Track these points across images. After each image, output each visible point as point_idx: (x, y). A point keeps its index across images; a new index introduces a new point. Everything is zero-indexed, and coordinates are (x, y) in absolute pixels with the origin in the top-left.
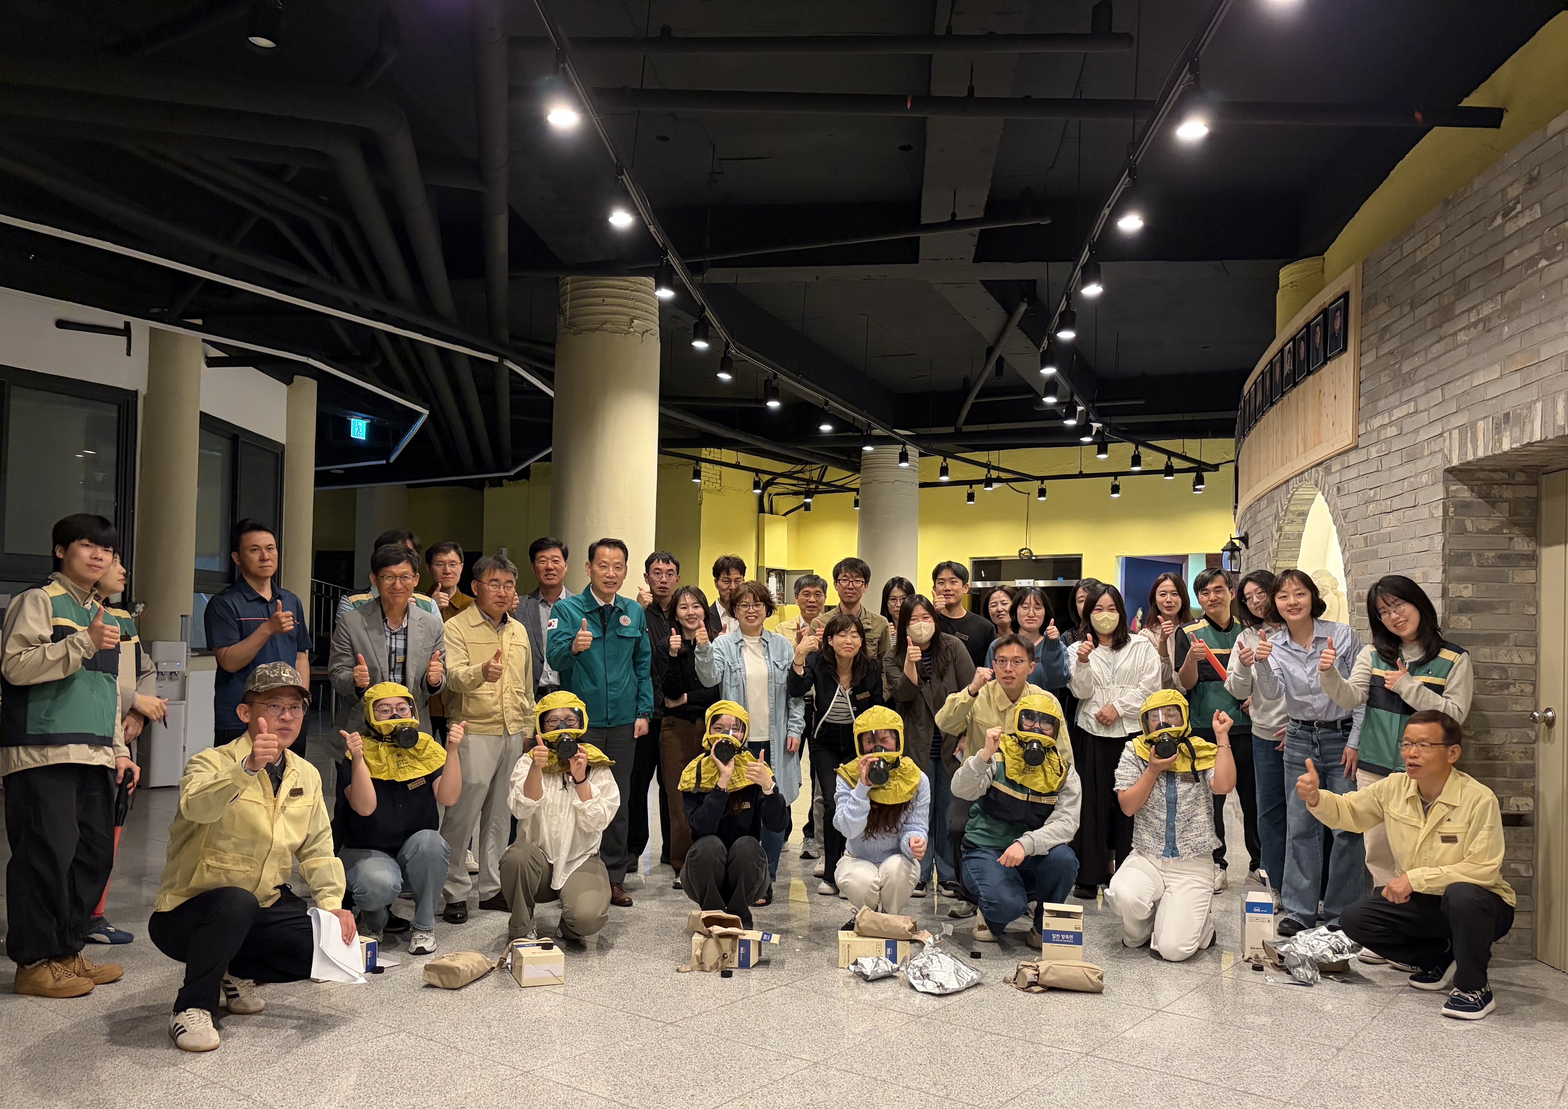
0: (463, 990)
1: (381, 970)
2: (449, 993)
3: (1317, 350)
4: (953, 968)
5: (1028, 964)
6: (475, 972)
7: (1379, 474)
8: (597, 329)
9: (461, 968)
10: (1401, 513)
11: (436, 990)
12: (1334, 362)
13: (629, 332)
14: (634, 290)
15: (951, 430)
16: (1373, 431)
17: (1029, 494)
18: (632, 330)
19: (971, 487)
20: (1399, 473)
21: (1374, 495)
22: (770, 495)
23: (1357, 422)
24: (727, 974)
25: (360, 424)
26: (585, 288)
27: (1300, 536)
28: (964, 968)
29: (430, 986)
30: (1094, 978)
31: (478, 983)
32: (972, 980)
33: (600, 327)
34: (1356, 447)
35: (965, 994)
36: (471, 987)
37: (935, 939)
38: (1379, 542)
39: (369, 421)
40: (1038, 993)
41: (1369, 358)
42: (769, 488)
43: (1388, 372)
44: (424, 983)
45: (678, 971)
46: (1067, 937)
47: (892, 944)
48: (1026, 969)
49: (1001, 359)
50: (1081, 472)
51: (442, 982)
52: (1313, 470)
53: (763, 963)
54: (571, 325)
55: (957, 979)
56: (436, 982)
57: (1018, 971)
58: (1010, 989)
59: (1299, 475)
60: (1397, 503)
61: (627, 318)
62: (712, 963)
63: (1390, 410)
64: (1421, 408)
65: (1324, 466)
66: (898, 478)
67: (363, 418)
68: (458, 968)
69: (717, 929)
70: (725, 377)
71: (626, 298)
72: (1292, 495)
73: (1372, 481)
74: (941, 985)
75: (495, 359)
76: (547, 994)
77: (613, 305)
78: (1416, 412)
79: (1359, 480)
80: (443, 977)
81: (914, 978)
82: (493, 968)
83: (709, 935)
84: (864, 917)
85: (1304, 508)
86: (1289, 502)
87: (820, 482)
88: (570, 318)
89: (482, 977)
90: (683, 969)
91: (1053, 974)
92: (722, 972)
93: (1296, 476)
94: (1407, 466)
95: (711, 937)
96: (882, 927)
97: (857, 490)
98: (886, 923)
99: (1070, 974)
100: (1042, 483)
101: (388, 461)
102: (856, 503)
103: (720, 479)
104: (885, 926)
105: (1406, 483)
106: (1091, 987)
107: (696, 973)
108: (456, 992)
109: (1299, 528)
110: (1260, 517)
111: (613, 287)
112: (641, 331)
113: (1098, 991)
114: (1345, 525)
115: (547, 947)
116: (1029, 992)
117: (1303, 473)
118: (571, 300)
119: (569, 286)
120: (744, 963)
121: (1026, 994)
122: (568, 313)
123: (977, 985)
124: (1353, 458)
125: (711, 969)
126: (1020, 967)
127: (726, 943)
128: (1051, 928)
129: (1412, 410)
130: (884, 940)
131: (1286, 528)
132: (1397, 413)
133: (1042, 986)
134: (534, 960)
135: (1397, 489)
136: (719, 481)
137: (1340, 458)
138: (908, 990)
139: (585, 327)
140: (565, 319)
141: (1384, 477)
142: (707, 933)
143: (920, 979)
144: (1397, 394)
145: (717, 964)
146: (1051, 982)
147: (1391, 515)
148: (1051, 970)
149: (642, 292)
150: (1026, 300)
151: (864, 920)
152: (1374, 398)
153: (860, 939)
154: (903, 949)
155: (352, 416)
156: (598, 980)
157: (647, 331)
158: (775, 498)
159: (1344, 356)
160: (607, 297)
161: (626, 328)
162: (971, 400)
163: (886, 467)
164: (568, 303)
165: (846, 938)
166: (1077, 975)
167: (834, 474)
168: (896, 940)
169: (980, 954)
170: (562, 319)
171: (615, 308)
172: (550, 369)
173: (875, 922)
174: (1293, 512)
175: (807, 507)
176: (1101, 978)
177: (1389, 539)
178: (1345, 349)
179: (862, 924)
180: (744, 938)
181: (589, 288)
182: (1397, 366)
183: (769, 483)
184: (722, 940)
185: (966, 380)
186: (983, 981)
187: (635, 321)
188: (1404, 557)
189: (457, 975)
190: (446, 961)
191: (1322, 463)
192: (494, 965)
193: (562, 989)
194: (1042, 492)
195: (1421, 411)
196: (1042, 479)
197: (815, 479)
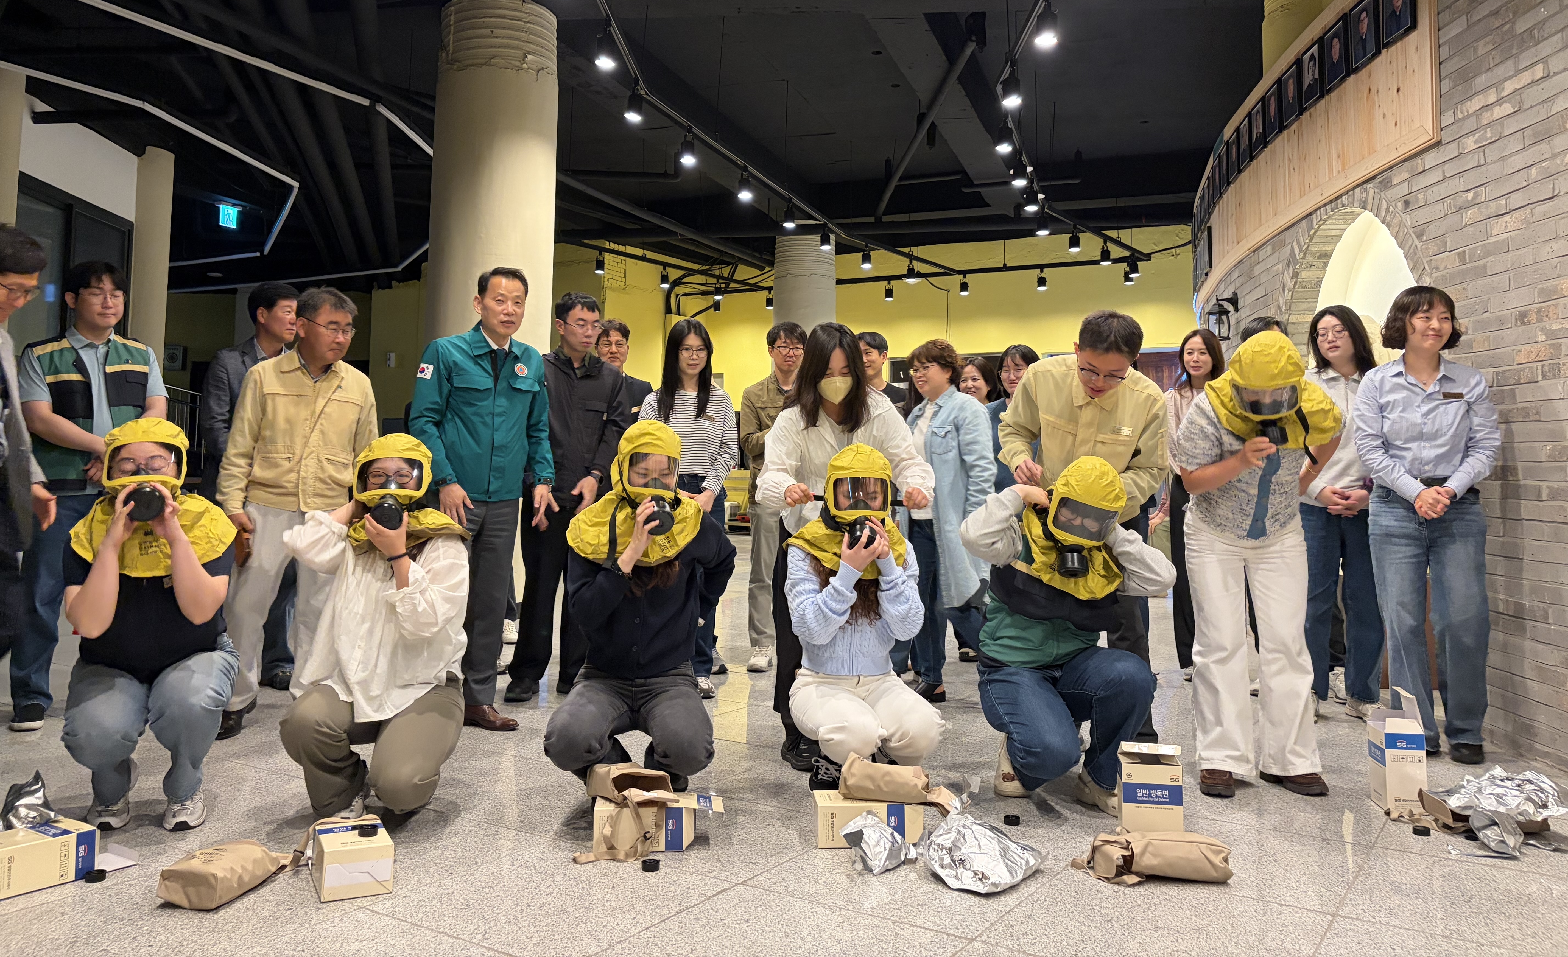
0: (222, 912)
1: (100, 875)
2: (196, 917)
3: (1364, 42)
4: (998, 848)
5: (1112, 838)
6: (246, 878)
7: (1483, 168)
8: (485, 64)
9: (220, 874)
10: (1528, 210)
11: (177, 913)
12: (1393, 49)
13: (522, 69)
14: (528, 22)
15: (872, 219)
16: (1469, 116)
17: (948, 291)
18: (525, 66)
19: (889, 283)
20: (1518, 162)
21: (1474, 198)
22: (677, 295)
23: (1439, 111)
24: (651, 866)
25: (230, 211)
26: (470, 19)
27: (1319, 284)
28: (1012, 846)
29: (168, 905)
30: (1217, 860)
31: (252, 896)
32: (1029, 867)
33: (488, 62)
34: (1438, 144)
35: (1025, 891)
36: (238, 904)
37: (962, 802)
38: (1488, 254)
39: (240, 209)
40: (1133, 885)
41: (1454, 29)
42: (677, 288)
43: (1490, 38)
44: (160, 901)
45: (575, 860)
46: (1159, 793)
47: (896, 812)
48: (1108, 847)
49: (933, 125)
50: (1005, 265)
51: (190, 901)
52: (1358, 190)
53: (701, 840)
54: (453, 61)
55: (1007, 866)
56: (178, 898)
57: (1095, 849)
58: (1089, 880)
59: (1331, 202)
60: (1517, 200)
61: (519, 53)
62: (628, 847)
63: (1497, 85)
64: (1553, 70)
65: (1377, 180)
66: (813, 271)
67: (234, 205)
68: (214, 876)
69: (636, 794)
70: (633, 117)
71: (518, 30)
72: (1316, 231)
73: (1472, 179)
74: (984, 877)
75: (366, 102)
76: (360, 915)
77: (503, 38)
78: (1546, 77)
79: (1445, 184)
80: (191, 890)
81: (942, 866)
82: (284, 867)
83: (623, 804)
84: (853, 770)
85: (1327, 248)
86: (1311, 240)
87: (731, 279)
88: (453, 53)
89: (262, 884)
90: (583, 858)
91: (1155, 855)
92: (644, 862)
93: (1325, 205)
94: (1536, 148)
95: (626, 806)
96: (882, 784)
97: (770, 289)
98: (887, 778)
99: (1180, 854)
100: (964, 277)
101: (262, 253)
102: (769, 302)
103: (625, 277)
104: (887, 783)
105: (1533, 170)
106: (1214, 874)
107: (603, 863)
108: (209, 916)
109: (1318, 273)
110: (1257, 270)
111: (504, 17)
112: (536, 69)
113: (1221, 882)
114: (1419, 245)
115: (367, 831)
116: (1118, 884)
117: (1340, 196)
118: (454, 33)
119: (452, 17)
120: (674, 845)
121: (1116, 887)
122: (451, 47)
123: (1036, 873)
124: (1430, 159)
125: (627, 856)
126: (1097, 843)
127: (649, 815)
128: (1135, 780)
129: (1540, 74)
130: (886, 805)
131: (1304, 274)
132: (1509, 87)
133: (1137, 874)
134: (344, 857)
135: (1519, 180)
136: (623, 280)
137: (1406, 164)
138: (933, 886)
139: (470, 62)
140: (447, 55)
141: (1493, 170)
142: (619, 801)
143: (951, 867)
144: (1510, 63)
145: (634, 847)
146: (1152, 867)
147: (1507, 218)
148: (1150, 849)
149: (537, 25)
150: (974, 38)
151: (853, 775)
152: (1465, 77)
153: (849, 804)
154: (914, 816)
155: (220, 201)
156: (448, 882)
157: (543, 69)
158: (682, 299)
159: (1413, 36)
160: (495, 28)
161: (518, 64)
162: (894, 182)
163: (800, 260)
164: (451, 36)
165: (828, 803)
166: (1192, 857)
167: (744, 273)
168: (903, 804)
169: (1017, 818)
170: (444, 55)
171: (505, 41)
172: (429, 116)
173: (871, 778)
174: (1313, 254)
175: (716, 306)
176: (1226, 860)
177: (1505, 247)
178: (1414, 26)
179: (850, 782)
180: (676, 805)
181: (476, 18)
182: (1507, 26)
183: (677, 283)
184: (643, 811)
185: (888, 162)
186: (1042, 867)
187: (530, 57)
188: (1536, 266)
189: (212, 888)
190: (196, 865)
191: (1374, 178)
192: (286, 862)
193: (388, 904)
194: (964, 287)
195: (1556, 74)
196: (964, 273)
197: (726, 275)
